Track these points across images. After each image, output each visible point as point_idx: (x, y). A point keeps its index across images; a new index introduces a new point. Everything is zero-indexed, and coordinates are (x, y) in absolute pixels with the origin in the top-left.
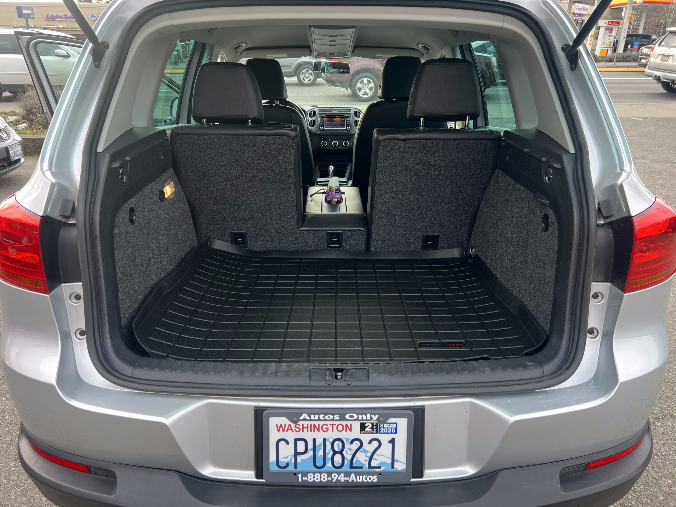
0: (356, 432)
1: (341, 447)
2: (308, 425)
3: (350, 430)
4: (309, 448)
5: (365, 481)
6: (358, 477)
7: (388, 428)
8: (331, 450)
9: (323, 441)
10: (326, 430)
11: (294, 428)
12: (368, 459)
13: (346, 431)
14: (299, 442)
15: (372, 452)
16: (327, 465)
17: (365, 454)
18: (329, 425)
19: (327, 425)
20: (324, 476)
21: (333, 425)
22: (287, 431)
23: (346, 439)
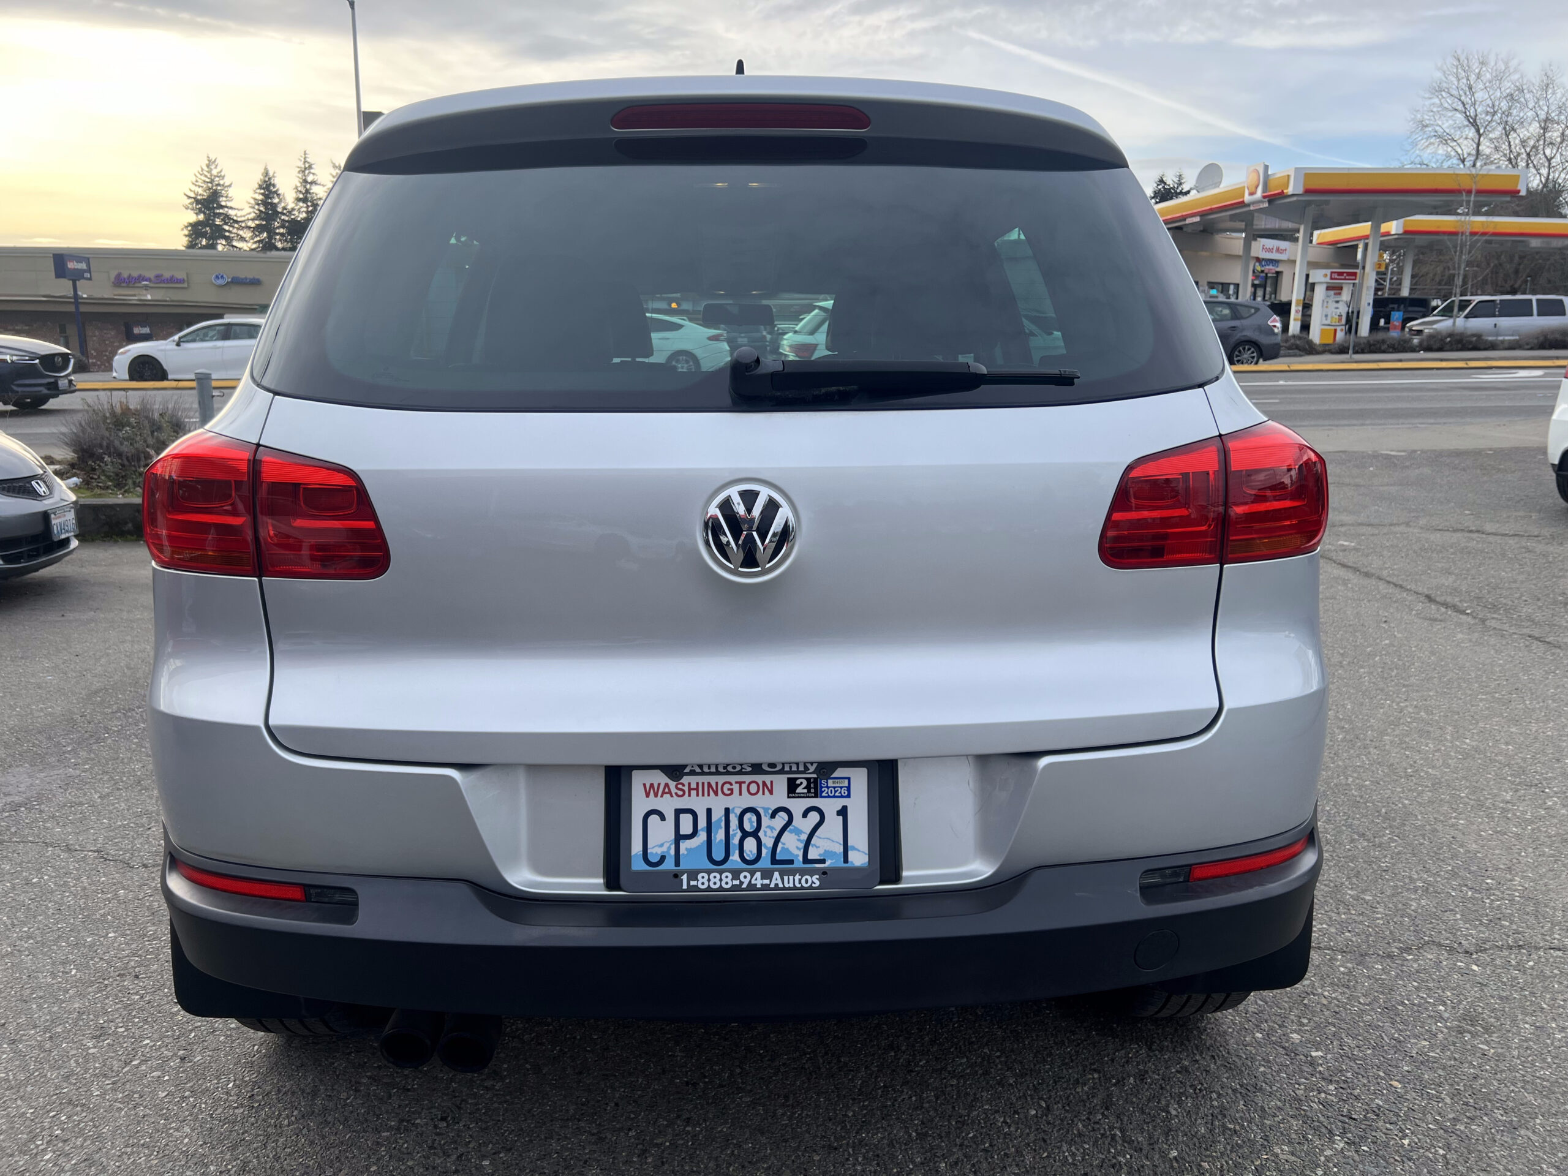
0: (780, 797)
1: (755, 824)
2: (698, 784)
3: (771, 792)
4: (699, 828)
5: (798, 885)
6: (786, 878)
7: (834, 788)
8: (738, 831)
9: (723, 813)
10: (729, 792)
11: (674, 790)
12: (802, 845)
13: (764, 794)
14: (682, 816)
15: (808, 831)
16: (731, 858)
17: (796, 837)
18: (733, 783)
19: (731, 784)
20: (727, 877)
21: (740, 783)
22: (662, 796)
23: (763, 808)
